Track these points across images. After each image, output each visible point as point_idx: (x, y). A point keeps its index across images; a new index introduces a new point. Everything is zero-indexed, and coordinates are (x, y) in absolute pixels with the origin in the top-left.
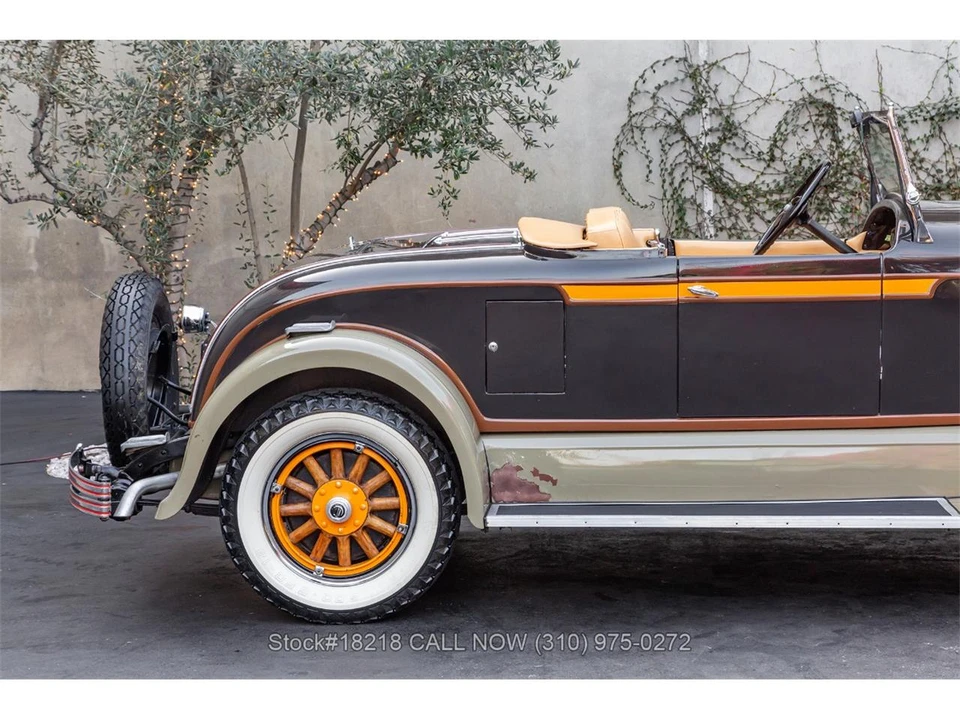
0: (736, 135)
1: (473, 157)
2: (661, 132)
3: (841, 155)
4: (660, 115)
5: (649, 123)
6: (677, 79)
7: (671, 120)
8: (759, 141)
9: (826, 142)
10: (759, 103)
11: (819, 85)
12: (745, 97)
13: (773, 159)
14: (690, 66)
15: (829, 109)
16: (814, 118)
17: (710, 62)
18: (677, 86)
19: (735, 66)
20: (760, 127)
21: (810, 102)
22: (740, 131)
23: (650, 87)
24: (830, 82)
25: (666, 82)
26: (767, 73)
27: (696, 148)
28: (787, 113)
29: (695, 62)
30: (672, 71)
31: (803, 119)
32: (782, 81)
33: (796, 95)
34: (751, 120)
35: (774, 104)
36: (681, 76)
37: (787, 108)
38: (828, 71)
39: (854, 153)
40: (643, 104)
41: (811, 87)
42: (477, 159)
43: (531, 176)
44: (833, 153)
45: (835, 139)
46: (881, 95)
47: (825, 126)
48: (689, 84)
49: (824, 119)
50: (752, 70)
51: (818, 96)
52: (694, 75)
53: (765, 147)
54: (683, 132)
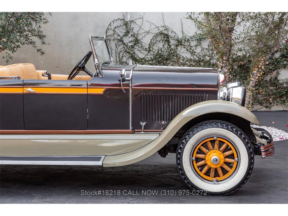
0: (139, 43)
1: (18, 46)
2: (116, 41)
3: (171, 50)
4: (116, 36)
5: (112, 38)
6: (121, 25)
7: (119, 38)
8: (146, 45)
9: (166, 46)
10: (146, 33)
11: (164, 29)
12: (141, 31)
13: (150, 51)
14: (125, 21)
15: (167, 36)
16: (162, 39)
17: (131, 21)
18: (121, 28)
19: (139, 22)
20: (146, 41)
21: (161, 33)
22: (140, 42)
23: (113, 27)
24: (167, 28)
25: (118, 26)
26: (148, 24)
27: (127, 47)
28: (154, 37)
29: (126, 20)
30: (119, 23)
31: (159, 38)
32: (153, 27)
33: (157, 31)
34: (144, 38)
35: (150, 34)
36: (122, 24)
37: (154, 35)
38: (167, 24)
39: (175, 49)
40: (110, 32)
41: (162, 29)
42: (19, 47)
43: (43, 53)
44: (168, 49)
45: (169, 45)
46: (183, 32)
47: (166, 41)
48: (124, 27)
49: (165, 39)
50: (144, 23)
51: (163, 32)
52: (126, 24)
53: (147, 47)
54: (123, 41)
